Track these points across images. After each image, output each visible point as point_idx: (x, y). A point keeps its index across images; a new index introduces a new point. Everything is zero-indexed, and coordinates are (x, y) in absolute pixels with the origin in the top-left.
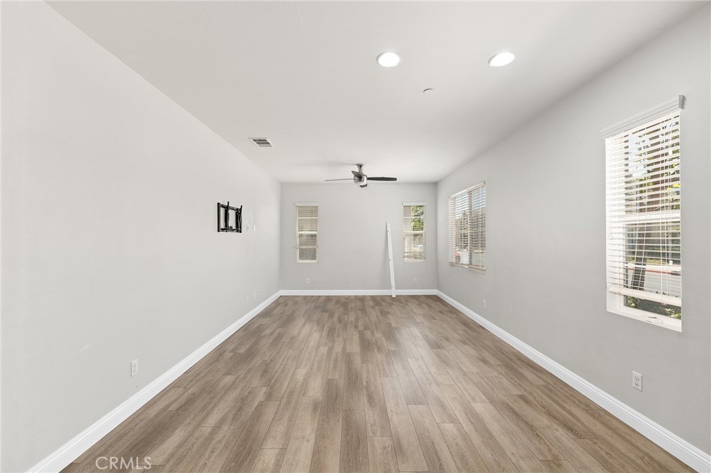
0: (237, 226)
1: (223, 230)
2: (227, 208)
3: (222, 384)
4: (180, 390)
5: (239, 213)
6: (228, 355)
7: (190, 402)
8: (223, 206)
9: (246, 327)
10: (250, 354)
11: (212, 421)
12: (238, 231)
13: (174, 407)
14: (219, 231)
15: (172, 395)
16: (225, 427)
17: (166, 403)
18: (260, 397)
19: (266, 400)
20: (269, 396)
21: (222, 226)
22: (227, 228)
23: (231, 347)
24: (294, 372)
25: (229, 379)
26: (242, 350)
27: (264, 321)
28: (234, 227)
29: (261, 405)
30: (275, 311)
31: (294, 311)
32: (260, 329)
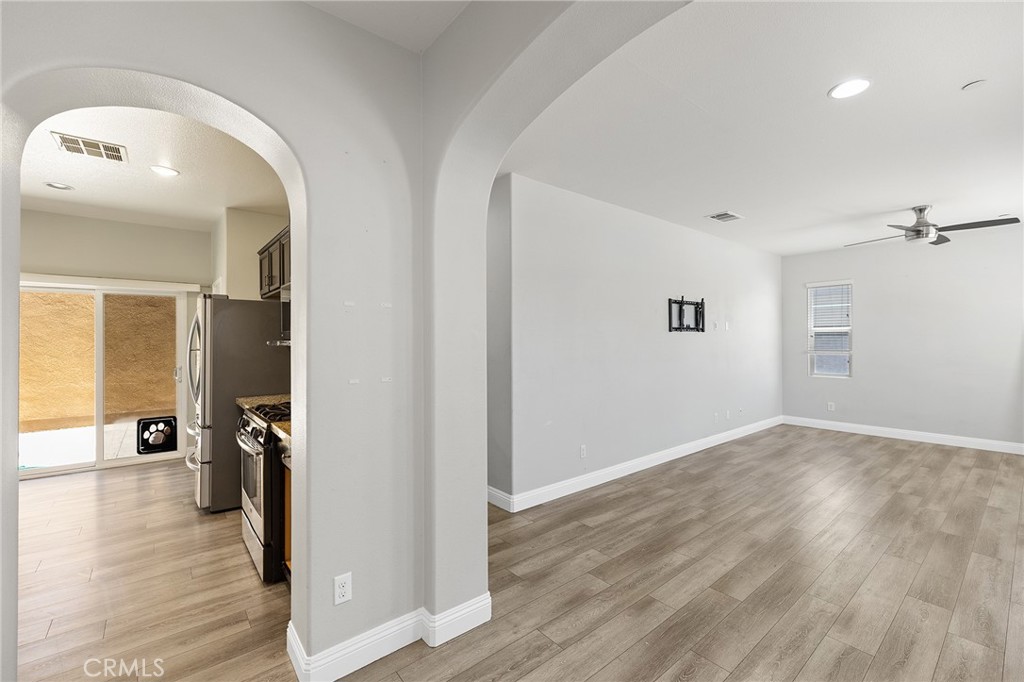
0: (697, 324)
1: (676, 329)
2: (681, 303)
3: (660, 493)
4: (622, 486)
5: (699, 308)
6: (676, 472)
7: (626, 497)
8: (676, 302)
9: (709, 451)
10: (700, 478)
11: (639, 516)
12: (698, 330)
13: (612, 496)
14: (670, 331)
15: (615, 488)
16: (648, 525)
17: (608, 491)
18: (694, 515)
19: (699, 520)
20: (703, 518)
21: (675, 324)
22: (681, 328)
23: (683, 465)
24: (747, 508)
25: (668, 492)
26: (694, 472)
27: (739, 449)
28: (693, 326)
29: (690, 521)
30: (761, 441)
31: (790, 446)
32: (728, 456)
